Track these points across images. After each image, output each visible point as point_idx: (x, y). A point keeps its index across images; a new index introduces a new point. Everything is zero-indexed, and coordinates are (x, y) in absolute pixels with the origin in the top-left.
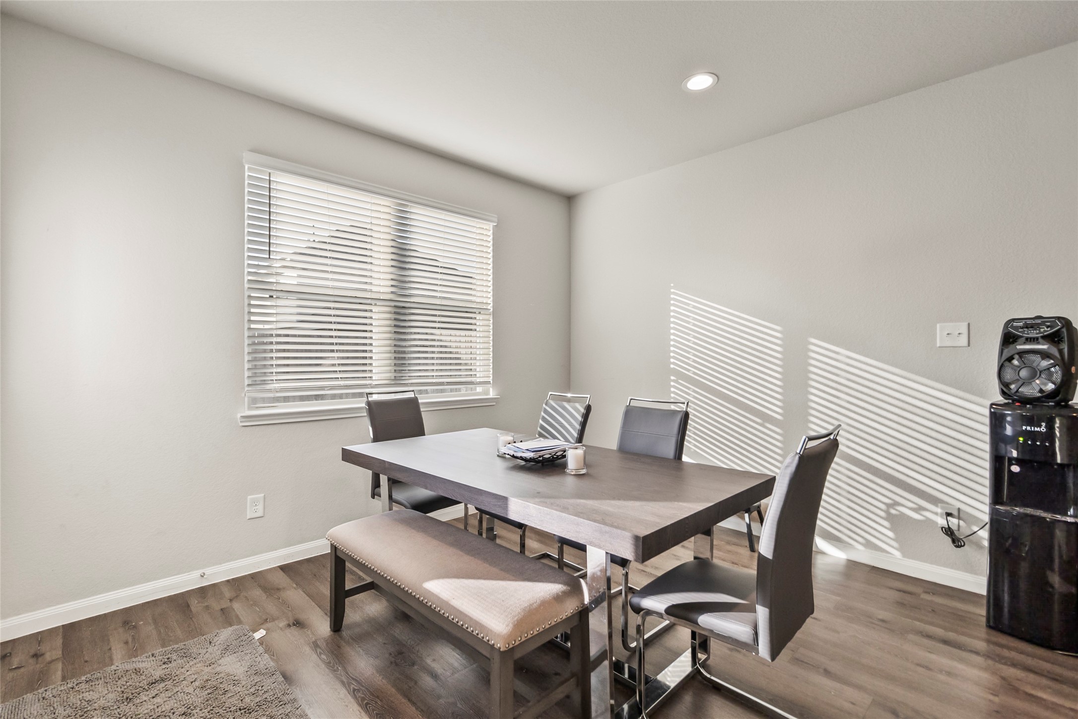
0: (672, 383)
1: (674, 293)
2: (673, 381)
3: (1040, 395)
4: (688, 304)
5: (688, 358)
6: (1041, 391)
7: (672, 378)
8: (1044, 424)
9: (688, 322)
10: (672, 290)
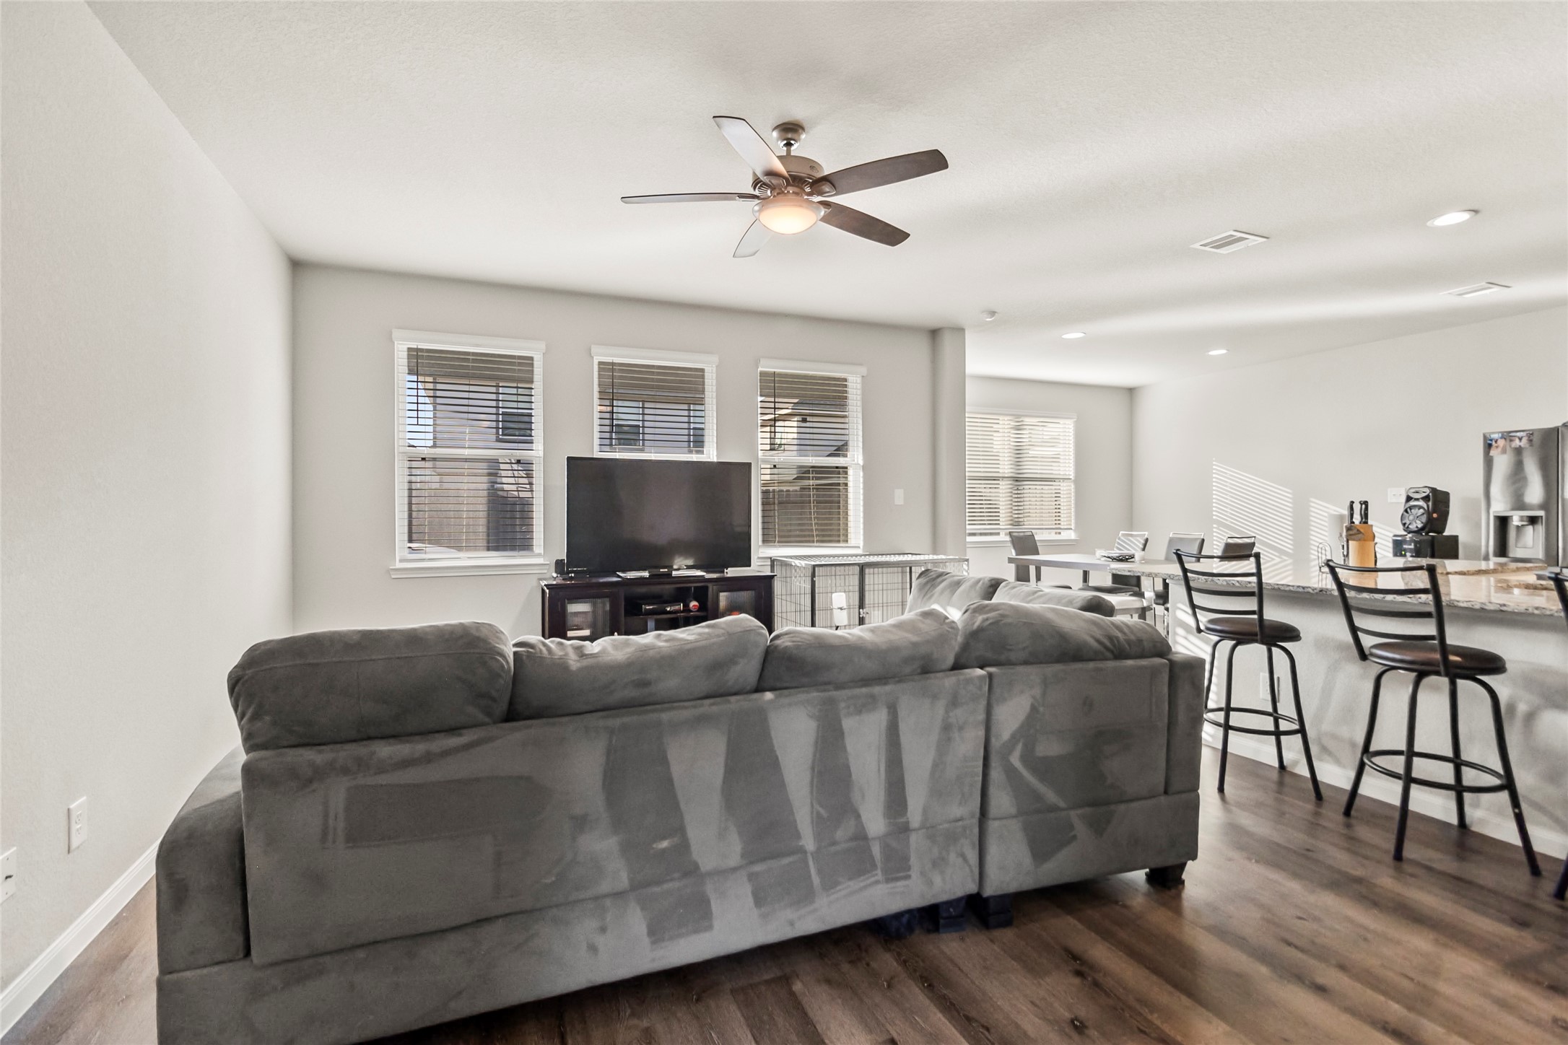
0: (1215, 530)
1: (1215, 465)
2: (1215, 528)
3: (1416, 529)
4: (1226, 473)
5: (1226, 512)
6: (1417, 527)
7: (1215, 526)
8: (1413, 544)
9: (1226, 486)
10: (1214, 463)
